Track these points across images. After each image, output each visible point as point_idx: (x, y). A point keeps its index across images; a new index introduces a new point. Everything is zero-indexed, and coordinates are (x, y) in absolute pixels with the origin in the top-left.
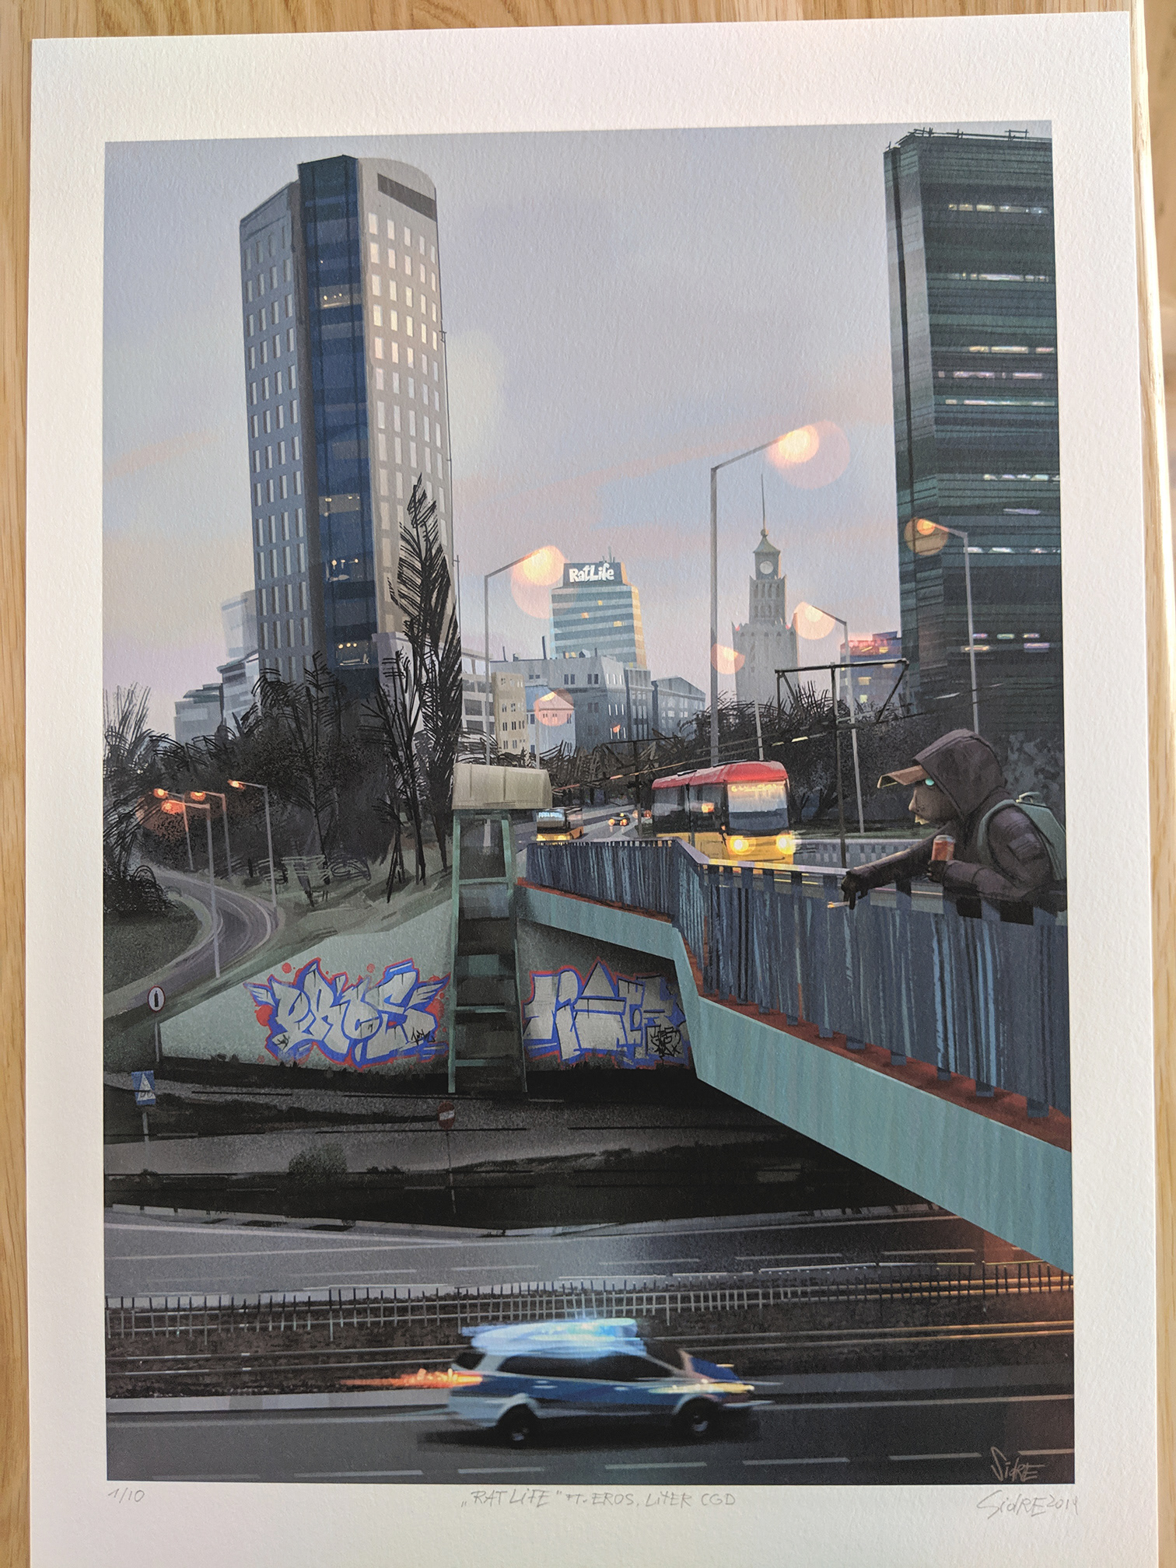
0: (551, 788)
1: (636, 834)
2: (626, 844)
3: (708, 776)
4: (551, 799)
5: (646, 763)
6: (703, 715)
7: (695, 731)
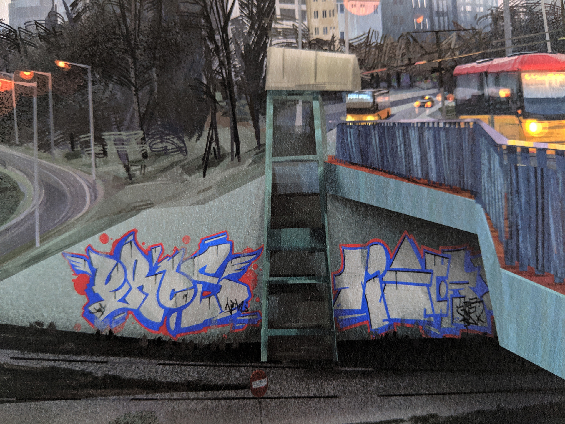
0: (359, 72)
1: (440, 116)
2: (431, 125)
3: (503, 65)
4: (360, 82)
5: (447, 50)
6: (497, 11)
7: (491, 24)
